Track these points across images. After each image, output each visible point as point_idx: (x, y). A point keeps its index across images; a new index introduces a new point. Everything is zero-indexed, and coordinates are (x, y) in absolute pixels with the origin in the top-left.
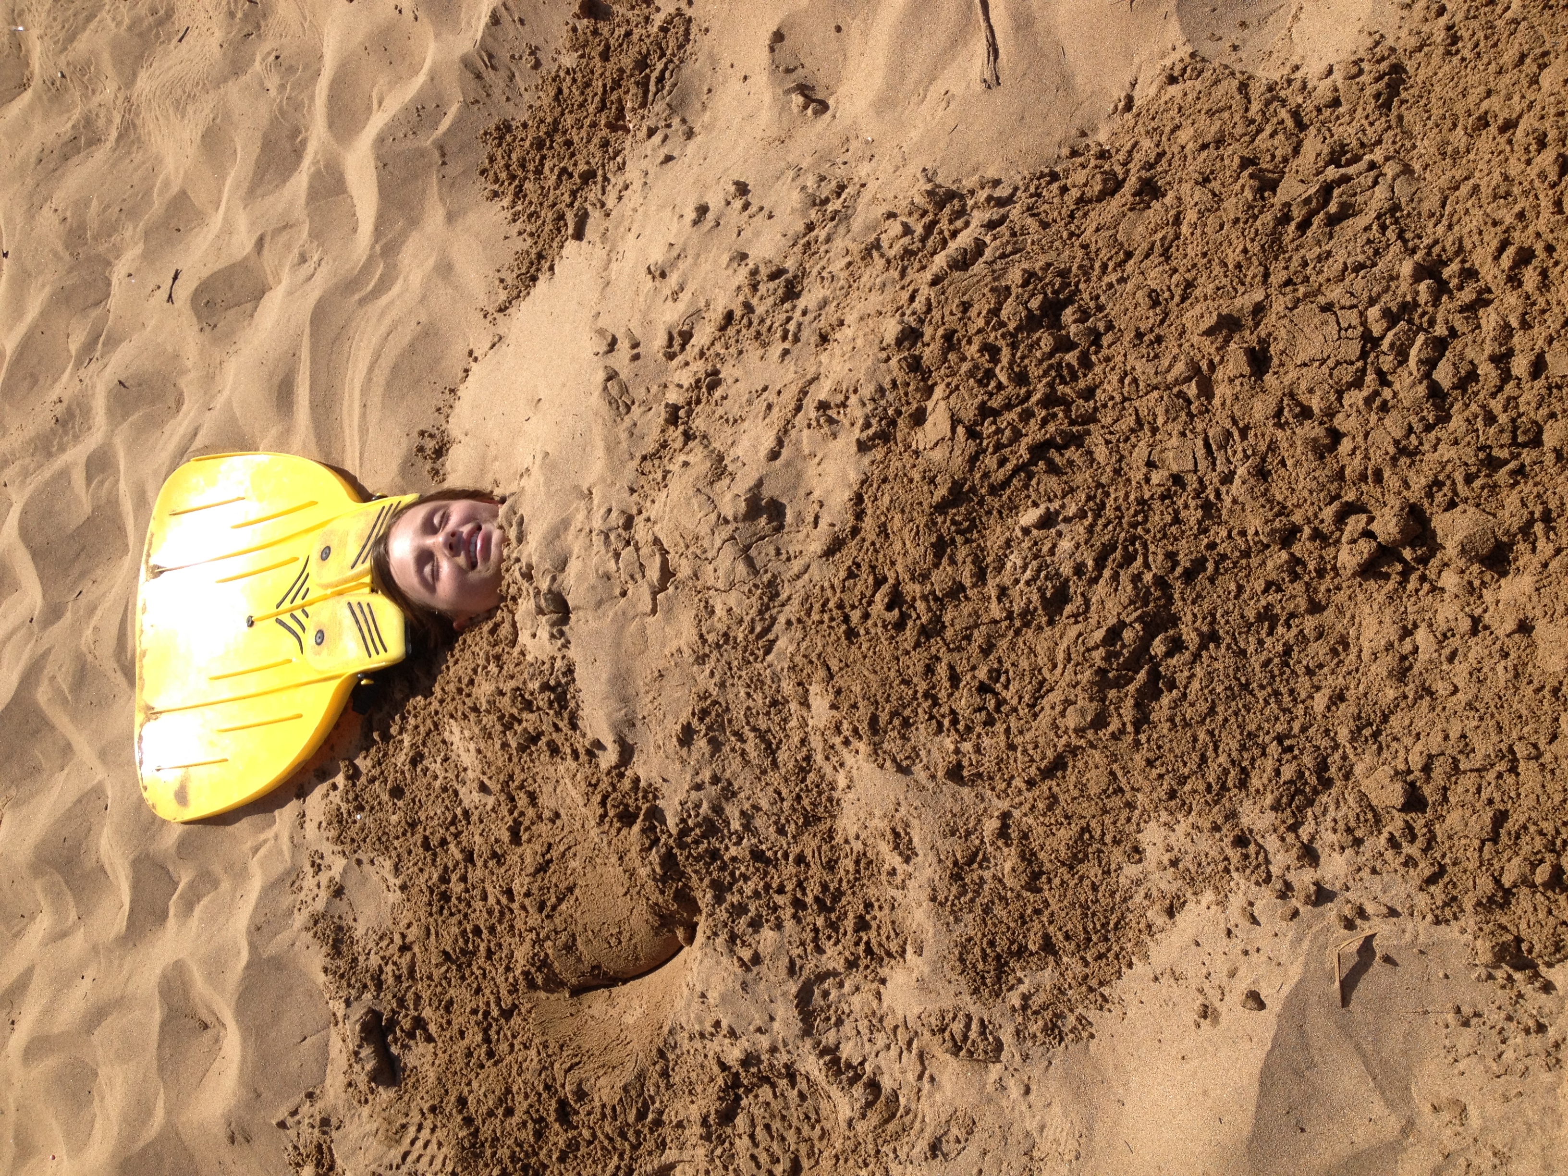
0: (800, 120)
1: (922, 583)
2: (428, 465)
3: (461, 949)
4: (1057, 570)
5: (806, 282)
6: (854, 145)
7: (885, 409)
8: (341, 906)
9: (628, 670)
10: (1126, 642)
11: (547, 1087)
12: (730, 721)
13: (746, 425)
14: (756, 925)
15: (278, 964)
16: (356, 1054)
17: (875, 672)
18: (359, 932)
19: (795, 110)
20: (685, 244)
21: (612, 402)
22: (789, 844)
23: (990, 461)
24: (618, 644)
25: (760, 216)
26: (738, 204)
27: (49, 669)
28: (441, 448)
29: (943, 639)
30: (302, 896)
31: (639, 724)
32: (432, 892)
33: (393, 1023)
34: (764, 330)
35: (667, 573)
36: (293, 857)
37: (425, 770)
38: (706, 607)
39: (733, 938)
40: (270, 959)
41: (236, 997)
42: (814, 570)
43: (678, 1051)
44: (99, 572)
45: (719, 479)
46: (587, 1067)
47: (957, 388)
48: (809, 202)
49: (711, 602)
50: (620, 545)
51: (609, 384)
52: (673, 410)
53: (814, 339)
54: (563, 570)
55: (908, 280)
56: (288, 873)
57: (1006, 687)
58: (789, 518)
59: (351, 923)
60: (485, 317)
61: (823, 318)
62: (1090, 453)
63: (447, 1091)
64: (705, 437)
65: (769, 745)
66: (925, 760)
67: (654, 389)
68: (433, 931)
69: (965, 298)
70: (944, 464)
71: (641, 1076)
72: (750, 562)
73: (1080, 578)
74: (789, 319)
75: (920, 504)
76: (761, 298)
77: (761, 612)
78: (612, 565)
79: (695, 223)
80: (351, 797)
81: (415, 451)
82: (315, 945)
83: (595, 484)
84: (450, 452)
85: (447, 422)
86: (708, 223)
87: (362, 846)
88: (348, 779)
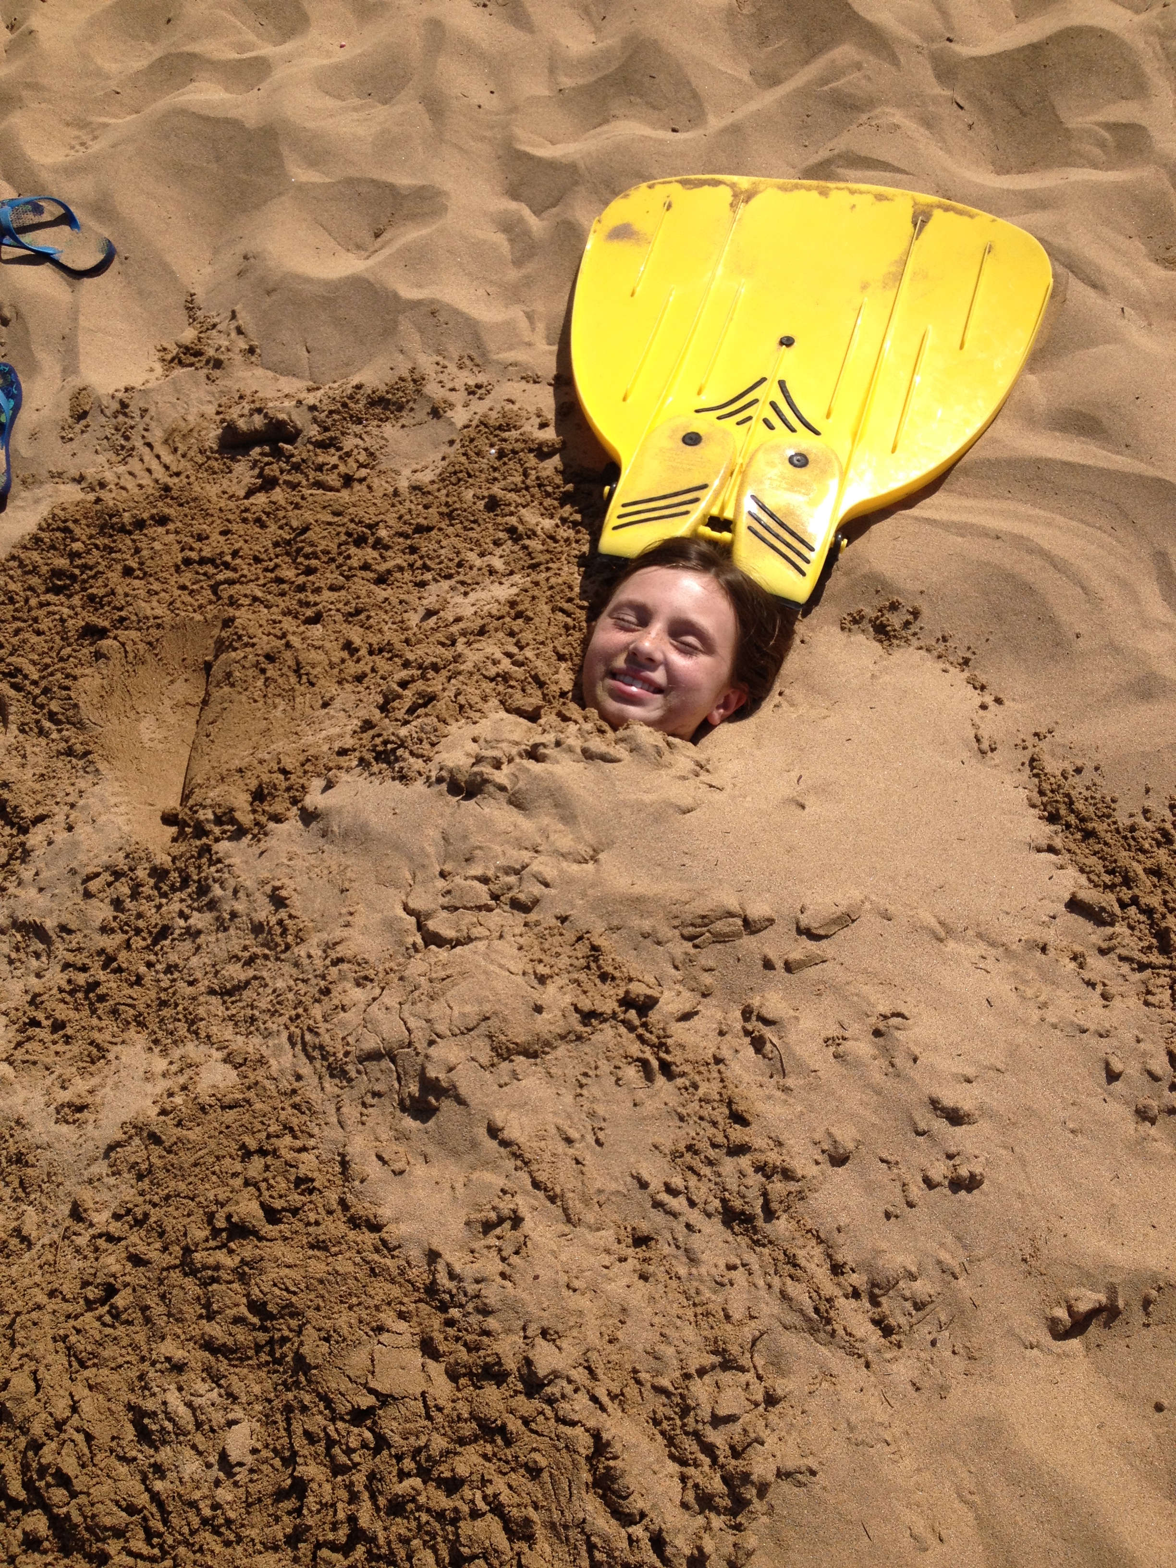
0: (1054, 1296)
1: (234, 1270)
2: (870, 612)
3: (302, 548)
4: (169, 1443)
5: (744, 1241)
6: (959, 1364)
7: (461, 1306)
8: (422, 413)
9: (367, 851)
10: (53, 1490)
11: (122, 620)
12: (266, 957)
13: (568, 1099)
14: (117, 904)
15: (389, 331)
16: (259, 411)
17: (195, 1165)
18: (388, 429)
19: (1073, 1293)
20: (908, 1079)
21: (705, 920)
22: (157, 972)
24: (397, 847)
25: (900, 1200)
26: (939, 1170)
27: (871, 62)
28: (886, 634)
29: (175, 1267)
30: (452, 368)
31: (321, 841)
32: (370, 527)
33: (277, 453)
34: (696, 1163)
35: (433, 939)
36: (498, 363)
37: (497, 543)
38: (366, 978)
39: (118, 875)
40: (396, 322)
41: (372, 280)
42: (334, 1133)
43: (81, 773)
45: (493, 1049)
46: (118, 666)
47: (429, 1417)
48: (878, 1279)
49: (369, 985)
50: (494, 887)
51: (740, 922)
52: (645, 1006)
53: (645, 1227)
54: (510, 802)
55: (648, 1394)
56: (484, 355)
57: (99, 1318)
58: (409, 1123)
59: (402, 421)
60: (1036, 734)
61: (672, 1250)
62: (276, 1548)
63: (181, 505)
64: (579, 1038)
65: (230, 993)
66: (106, 1180)
67: (707, 979)
68: (336, 519)
69: (545, 1475)
70: (339, 1362)
71: (80, 726)
72: (374, 1056)
73: (151, 1466)
74: (692, 1204)
75: (318, 1309)
76: (742, 1174)
77: (321, 1047)
78: (477, 870)
79: (934, 1104)
80: (519, 446)
81: (895, 598)
82: (391, 378)
83: (598, 871)
84: (877, 644)
85: (921, 648)
86: (926, 1119)
87: (462, 450)
88: (541, 445)
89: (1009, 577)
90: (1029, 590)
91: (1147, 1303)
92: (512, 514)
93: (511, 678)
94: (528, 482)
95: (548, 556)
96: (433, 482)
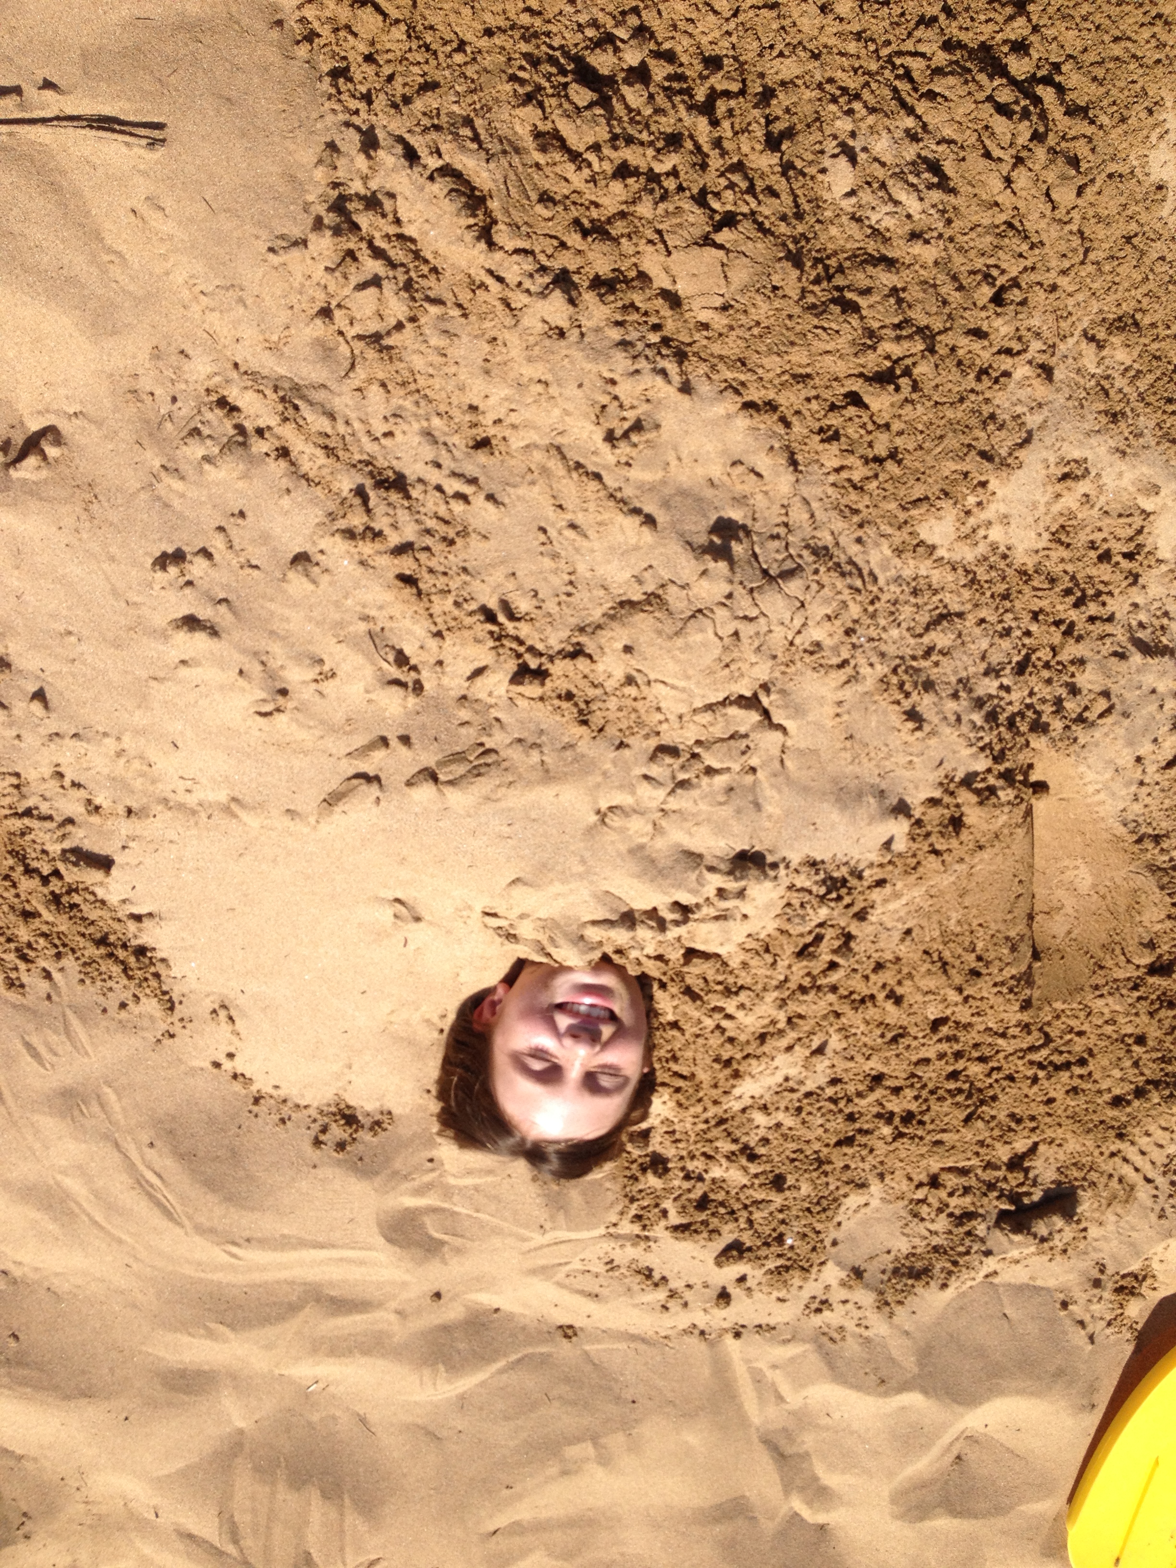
0: (63, 468)
1: (880, 339)
2: (364, 1136)
3: (967, 1098)
4: (908, 164)
5: (381, 463)
6: (146, 383)
7: (648, 346)
8: (872, 1271)
9: (835, 781)
10: (1011, 99)
11: (1136, 987)
12: (914, 658)
13: (582, 568)
14: (1074, 690)
15: (925, 1353)
16: (1043, 1240)
17: (941, 437)
18: (903, 1246)
19: (42, 474)
20: (244, 651)
21: (477, 772)
22: (1019, 628)
23: (768, 209)
24: (805, 790)
25: (233, 532)
26: (198, 568)
28: (344, 1116)
29: (940, 333)
30: (850, 1325)
31: (883, 786)
33: (1015, 1198)
34: (442, 529)
35: (750, 702)
36: (804, 1341)
37: (765, 1141)
38: (811, 653)
39: (1080, 719)
40: (920, 1364)
41: (955, 1406)
42: (811, 491)
43: (1140, 820)
45: (666, 603)
46: (1128, 937)
47: (659, 232)
48: (240, 451)
49: (807, 646)
50: (698, 766)
51: (442, 777)
52: (523, 674)
53: (482, 457)
54: (701, 856)
55: (448, 297)
56: (820, 1347)
57: (1003, 272)
58: (736, 515)
59: (891, 1257)
60: (172, 1036)
61: (450, 440)
62: (783, 83)
63: (1102, 1122)
64: (582, 630)
66: (1025, 409)
67: (464, 714)
68: (938, 1137)
69: (534, 196)
70: (759, 268)
71: (1153, 869)
72: (787, 574)
73: (921, 140)
74: (439, 488)
75: (790, 317)
76: (395, 526)
77: (843, 575)
78: (720, 781)
79: (214, 632)
80: (763, 1252)
81: (341, 1156)
82: (912, 1302)
83: (595, 802)
84: (351, 1103)
85: (306, 1107)
86: (221, 616)
87: (822, 1236)
88: (741, 1257)
92: (756, 1176)
93: (722, 993)
94: (745, 1214)
95: (709, 1136)
96: (845, 1196)
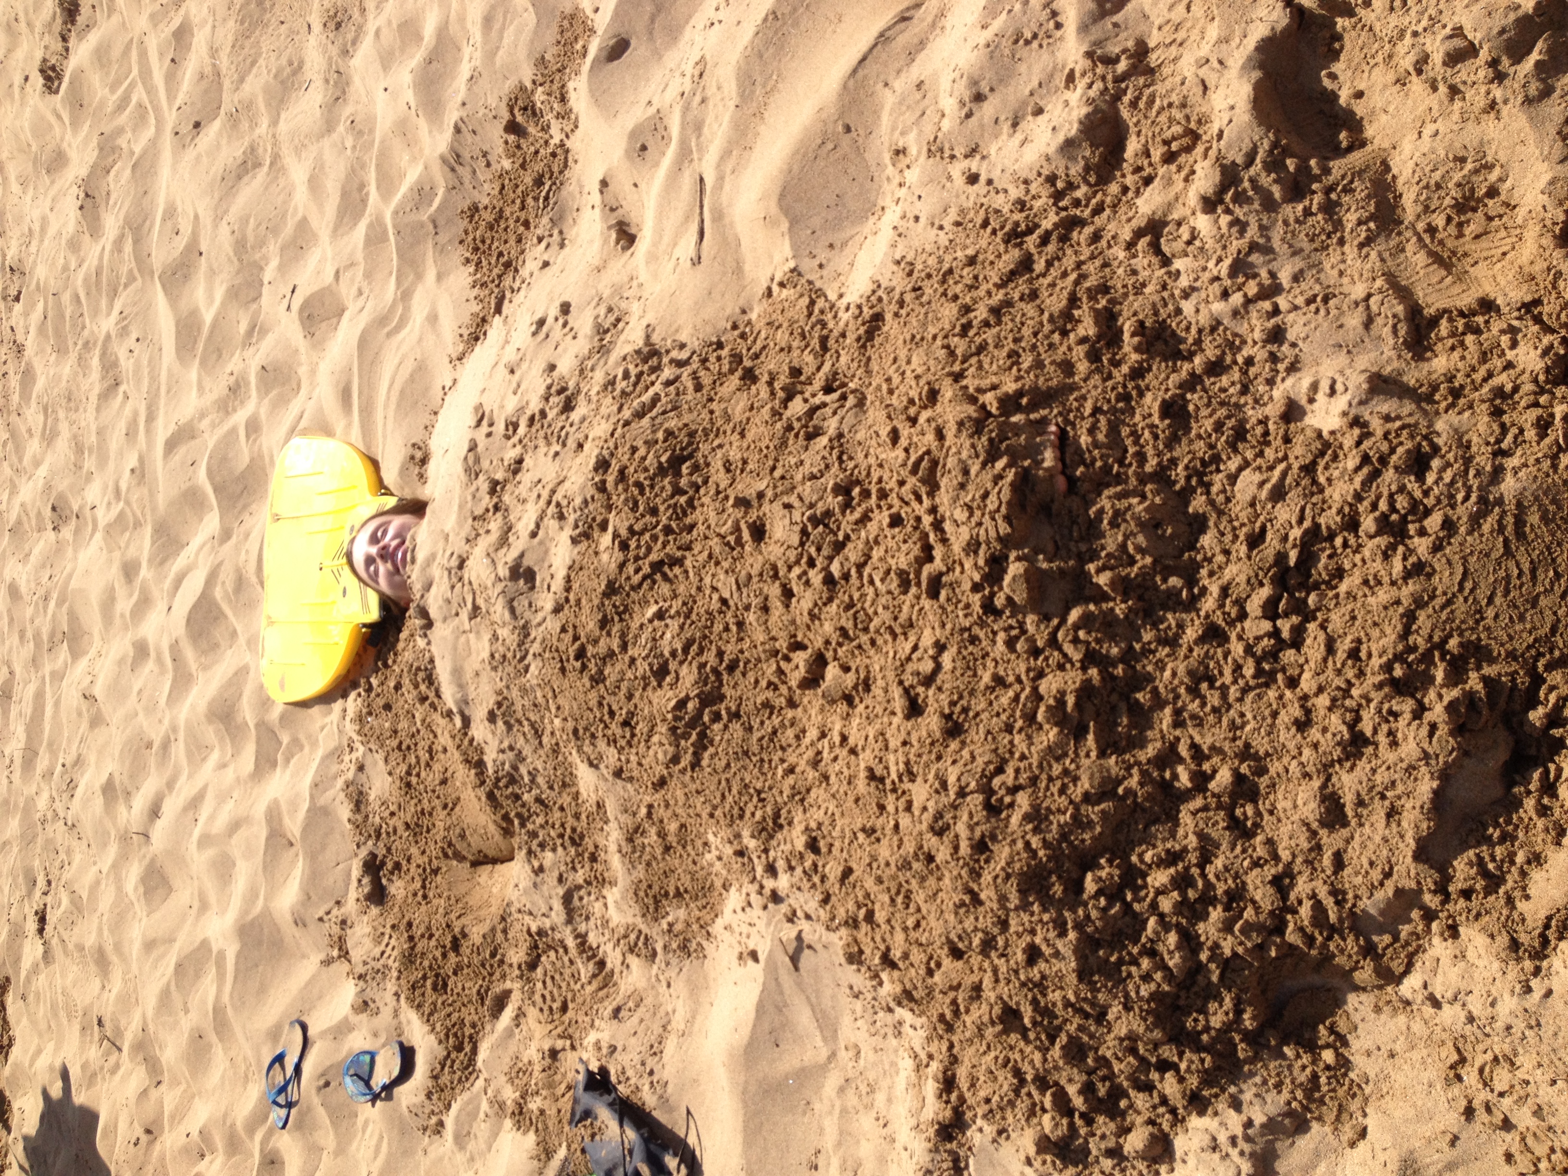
0: (613, 252)
1: (594, 646)
3: (416, 823)
4: (662, 652)
5: (577, 399)
6: (634, 284)
7: (586, 516)
8: (363, 778)
9: (461, 668)
10: (689, 710)
11: (448, 926)
13: (526, 506)
15: (325, 811)
16: (361, 881)
18: (371, 797)
19: (612, 243)
20: (526, 349)
22: (555, 797)
23: (630, 568)
25: (570, 335)
26: (561, 322)
27: (222, 577)
28: (425, 458)
30: (342, 767)
31: (470, 704)
33: (383, 864)
34: (549, 433)
35: (476, 607)
36: (339, 738)
37: (402, 696)
38: (494, 635)
40: (321, 808)
41: (301, 830)
42: (547, 621)
43: (510, 918)
44: (254, 506)
45: (502, 547)
46: (468, 918)
47: (621, 511)
48: (597, 331)
49: (496, 632)
50: (456, 580)
51: (470, 454)
52: (495, 485)
53: (574, 446)
54: (428, 590)
56: (336, 749)
58: (538, 582)
59: (368, 790)
60: (451, 363)
63: (404, 916)
64: (507, 510)
66: (606, 762)
68: (403, 807)
70: (606, 566)
73: (674, 660)
74: (563, 428)
75: (595, 590)
76: (551, 408)
77: (519, 645)
78: (449, 594)
81: (409, 459)
82: (346, 802)
84: (430, 461)
85: (430, 438)
86: (542, 335)
87: (371, 740)
89: (399, 405)
90: (402, 392)
91: (612, 210)
94: (381, 691)
